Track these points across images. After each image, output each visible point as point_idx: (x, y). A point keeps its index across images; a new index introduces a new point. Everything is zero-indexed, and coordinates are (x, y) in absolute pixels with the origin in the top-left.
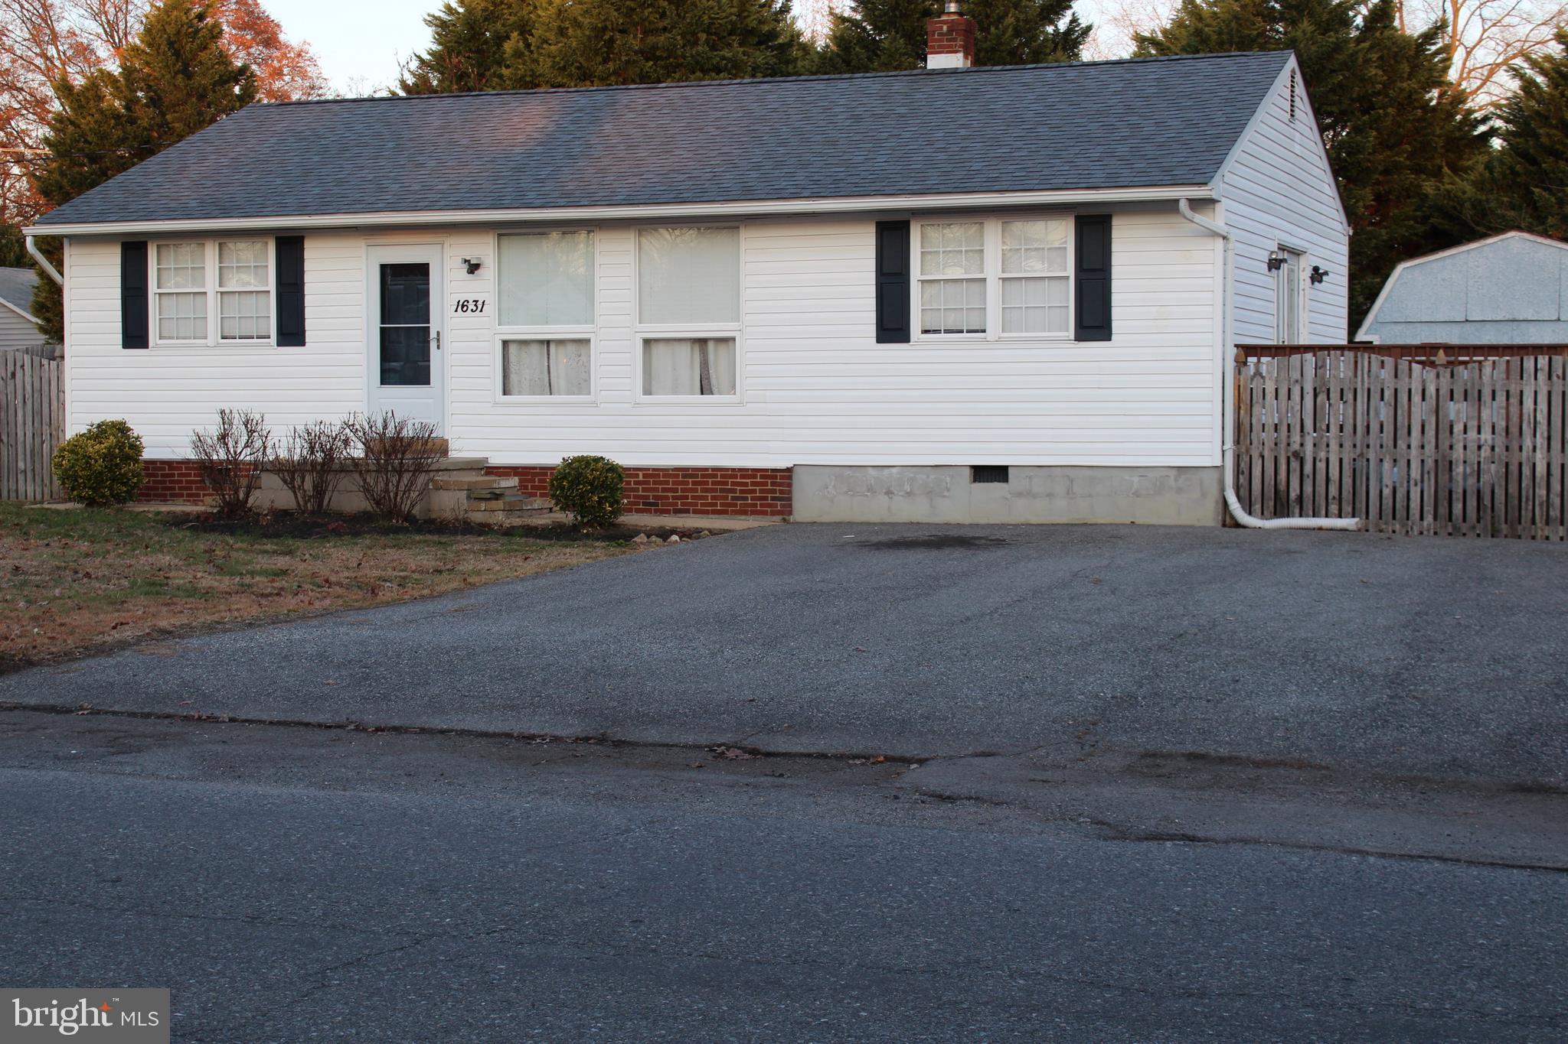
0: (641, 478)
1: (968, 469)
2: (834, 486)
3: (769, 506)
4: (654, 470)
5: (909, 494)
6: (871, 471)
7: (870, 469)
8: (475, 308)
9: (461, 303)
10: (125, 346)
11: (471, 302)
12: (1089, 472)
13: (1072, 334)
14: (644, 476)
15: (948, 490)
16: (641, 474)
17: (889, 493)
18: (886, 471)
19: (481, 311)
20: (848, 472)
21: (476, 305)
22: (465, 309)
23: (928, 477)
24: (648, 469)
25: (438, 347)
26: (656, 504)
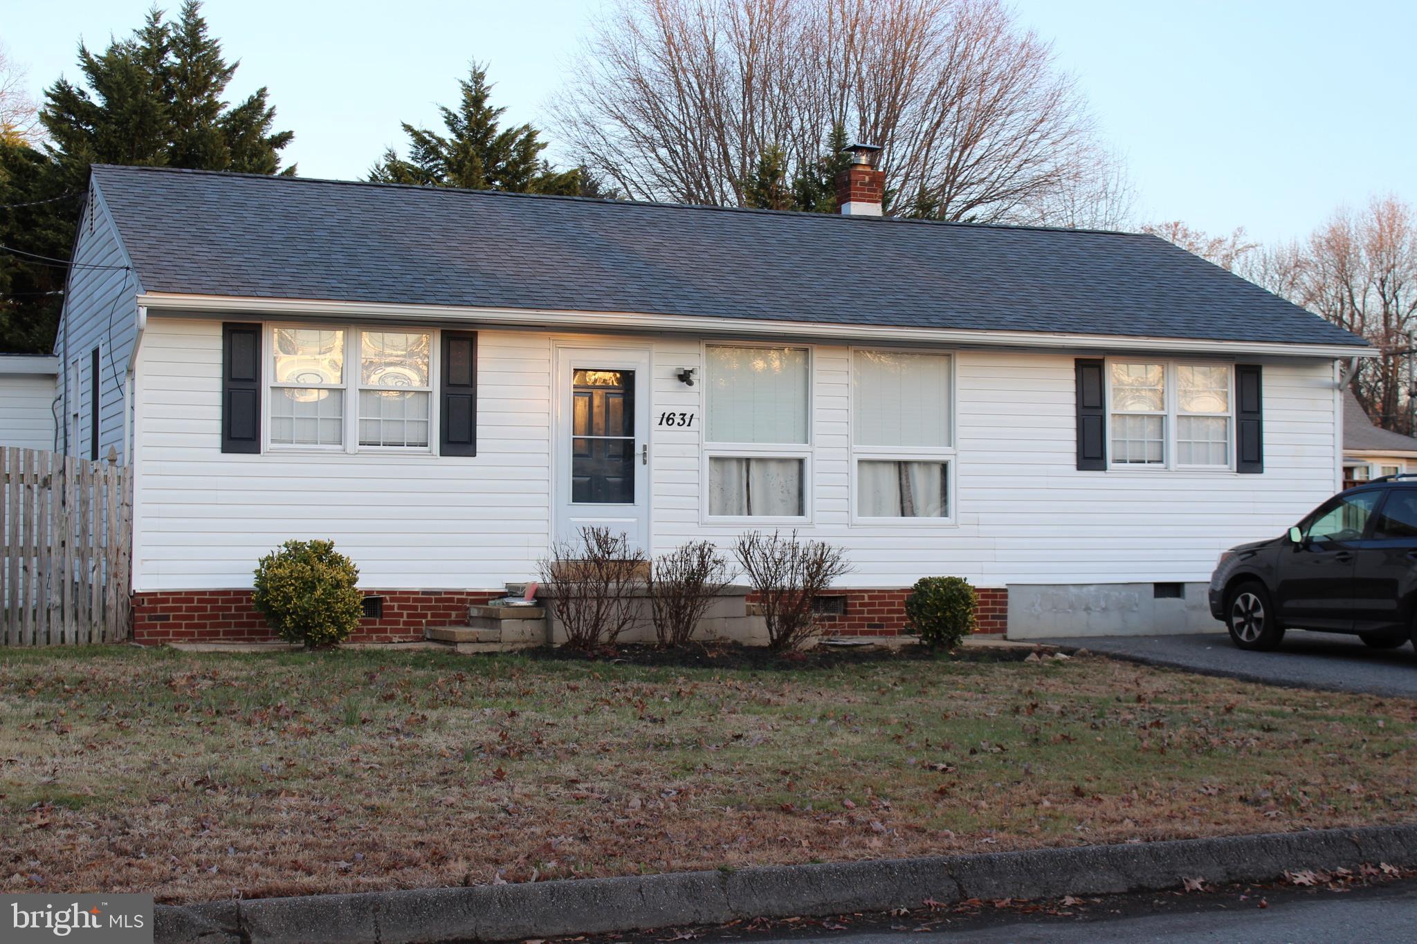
0: (866, 600)
1: (1151, 585)
2: (1040, 605)
3: (989, 624)
4: (879, 591)
5: (1104, 610)
6: (1072, 589)
7: (1071, 587)
8: (681, 422)
9: (666, 416)
10: (225, 449)
11: (677, 415)
13: (1234, 466)
14: (870, 598)
15: (1137, 605)
16: (866, 595)
17: (1087, 609)
18: (1085, 589)
19: (689, 425)
20: (1051, 591)
21: (683, 419)
22: (670, 422)
23: (1121, 593)
24: (874, 591)
25: (645, 462)
26: (880, 626)
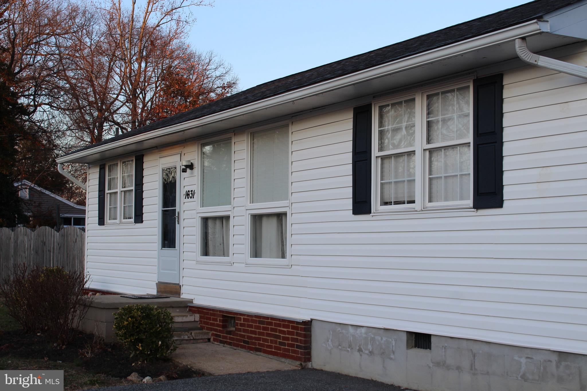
0: (242, 322)
1: (405, 333)
2: (332, 340)
3: (295, 352)
4: (247, 316)
5: (371, 353)
6: (351, 329)
7: (350, 327)
8: (191, 196)
9: (187, 193)
10: (99, 224)
11: (190, 192)
12: (486, 348)
13: (470, 202)
14: (244, 320)
15: (394, 353)
16: (242, 318)
17: (360, 350)
18: (359, 330)
19: (193, 198)
20: (339, 328)
21: (192, 194)
22: (188, 196)
23: (382, 339)
25: (178, 223)
26: (248, 343)
